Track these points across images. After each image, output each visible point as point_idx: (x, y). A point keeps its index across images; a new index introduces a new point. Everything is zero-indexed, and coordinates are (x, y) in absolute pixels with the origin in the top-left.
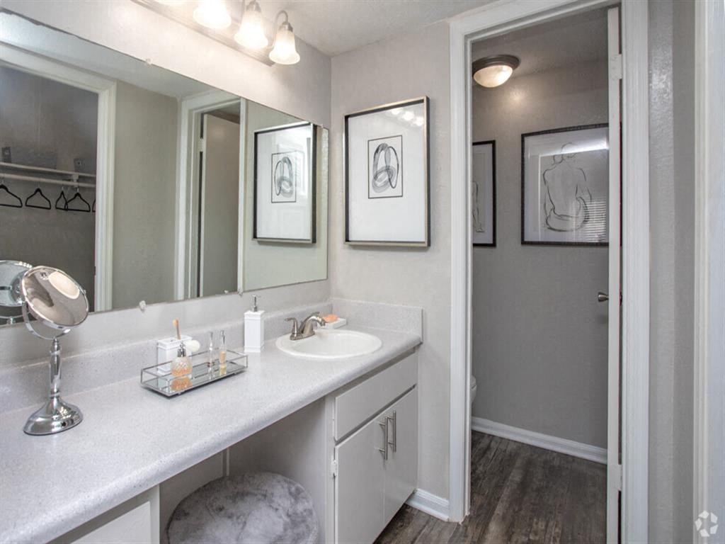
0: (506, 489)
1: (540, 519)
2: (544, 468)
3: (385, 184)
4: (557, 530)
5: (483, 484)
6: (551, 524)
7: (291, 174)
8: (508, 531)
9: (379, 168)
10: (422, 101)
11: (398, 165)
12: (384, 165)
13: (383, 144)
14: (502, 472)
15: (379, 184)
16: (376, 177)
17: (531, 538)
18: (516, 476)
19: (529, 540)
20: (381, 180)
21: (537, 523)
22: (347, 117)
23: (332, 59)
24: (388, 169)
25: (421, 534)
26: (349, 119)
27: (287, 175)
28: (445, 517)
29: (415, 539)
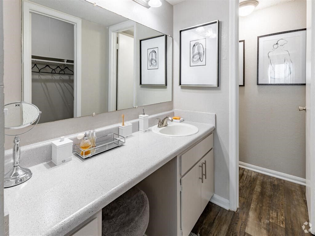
0: (254, 195)
1: (273, 211)
2: (270, 185)
3: (198, 60)
4: (283, 217)
5: (243, 192)
6: (279, 214)
7: (156, 57)
8: (259, 217)
9: (195, 53)
10: (216, 22)
11: (204, 51)
12: (198, 52)
13: (197, 43)
14: (251, 186)
15: (195, 60)
16: (193, 57)
17: (271, 221)
18: (258, 189)
19: (270, 222)
20: (196, 58)
21: (272, 213)
22: (181, 31)
23: (174, 6)
24: (199, 53)
25: (218, 216)
26: (182, 32)
27: (154, 58)
28: (227, 208)
29: (215, 219)
